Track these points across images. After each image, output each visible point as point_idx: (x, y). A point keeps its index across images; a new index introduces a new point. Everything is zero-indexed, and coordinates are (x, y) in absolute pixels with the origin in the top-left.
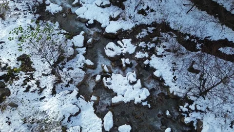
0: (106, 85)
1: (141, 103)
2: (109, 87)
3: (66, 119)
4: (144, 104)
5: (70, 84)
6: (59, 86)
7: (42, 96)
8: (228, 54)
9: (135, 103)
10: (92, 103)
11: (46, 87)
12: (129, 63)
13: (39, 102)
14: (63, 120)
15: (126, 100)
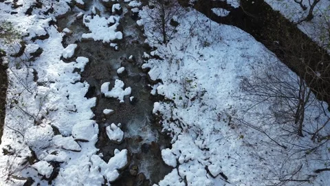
0: (84, 22)
1: (110, 43)
2: (87, 24)
3: (30, 37)
4: (112, 45)
5: (49, 13)
6: (37, 10)
7: (14, 11)
8: (219, 15)
9: (104, 42)
10: (63, 34)
11: (21, 6)
12: (119, 9)
13: (10, 14)
14: (26, 36)
15: (96, 38)
